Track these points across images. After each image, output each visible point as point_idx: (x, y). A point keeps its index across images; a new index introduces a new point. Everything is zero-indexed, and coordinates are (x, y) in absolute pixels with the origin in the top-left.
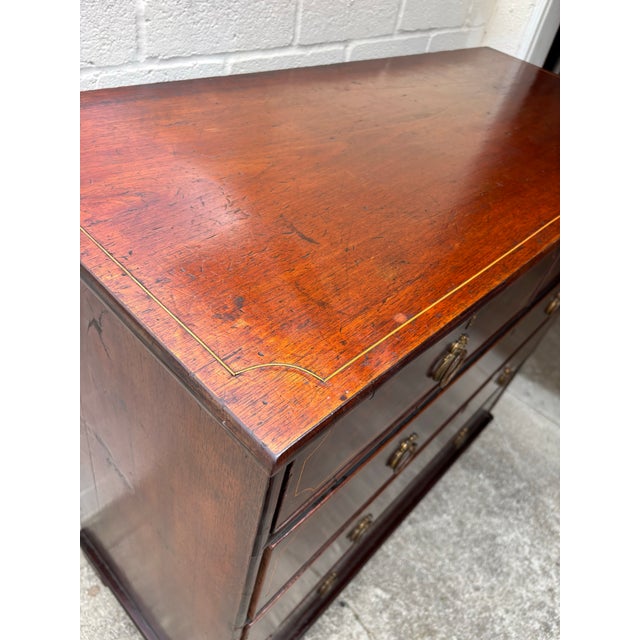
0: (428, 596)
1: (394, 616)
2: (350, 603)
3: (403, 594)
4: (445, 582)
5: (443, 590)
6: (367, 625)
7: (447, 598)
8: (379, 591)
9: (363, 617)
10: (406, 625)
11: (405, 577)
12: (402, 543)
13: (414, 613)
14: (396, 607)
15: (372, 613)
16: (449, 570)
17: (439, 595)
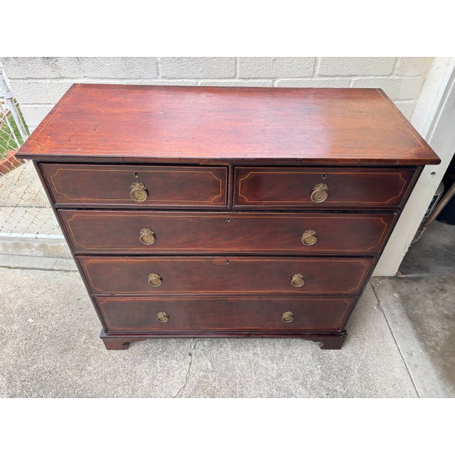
0: (228, 385)
1: (205, 377)
2: (193, 357)
3: (218, 374)
4: (242, 387)
5: (238, 390)
6: (191, 370)
7: (236, 393)
8: (209, 364)
9: (193, 365)
10: (206, 384)
11: (227, 369)
12: (241, 358)
13: (214, 384)
14: (210, 375)
15: (198, 367)
16: (250, 386)
17: (234, 389)
